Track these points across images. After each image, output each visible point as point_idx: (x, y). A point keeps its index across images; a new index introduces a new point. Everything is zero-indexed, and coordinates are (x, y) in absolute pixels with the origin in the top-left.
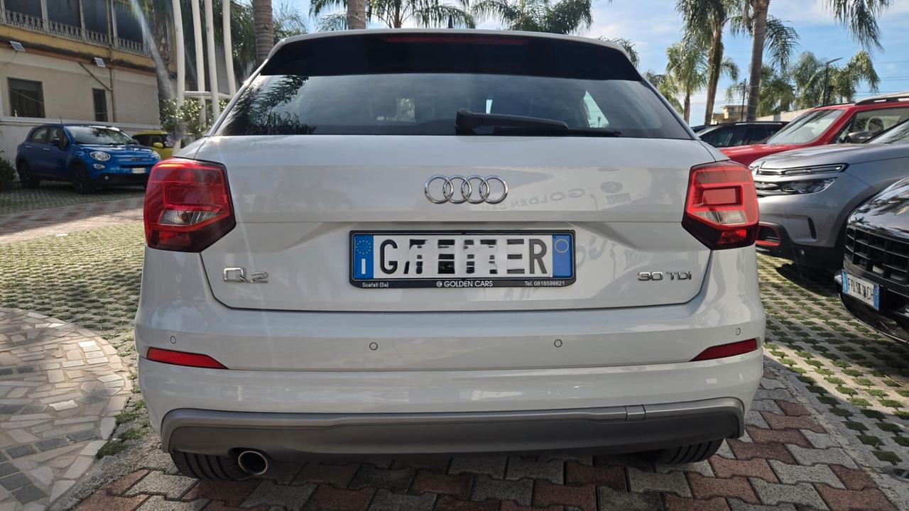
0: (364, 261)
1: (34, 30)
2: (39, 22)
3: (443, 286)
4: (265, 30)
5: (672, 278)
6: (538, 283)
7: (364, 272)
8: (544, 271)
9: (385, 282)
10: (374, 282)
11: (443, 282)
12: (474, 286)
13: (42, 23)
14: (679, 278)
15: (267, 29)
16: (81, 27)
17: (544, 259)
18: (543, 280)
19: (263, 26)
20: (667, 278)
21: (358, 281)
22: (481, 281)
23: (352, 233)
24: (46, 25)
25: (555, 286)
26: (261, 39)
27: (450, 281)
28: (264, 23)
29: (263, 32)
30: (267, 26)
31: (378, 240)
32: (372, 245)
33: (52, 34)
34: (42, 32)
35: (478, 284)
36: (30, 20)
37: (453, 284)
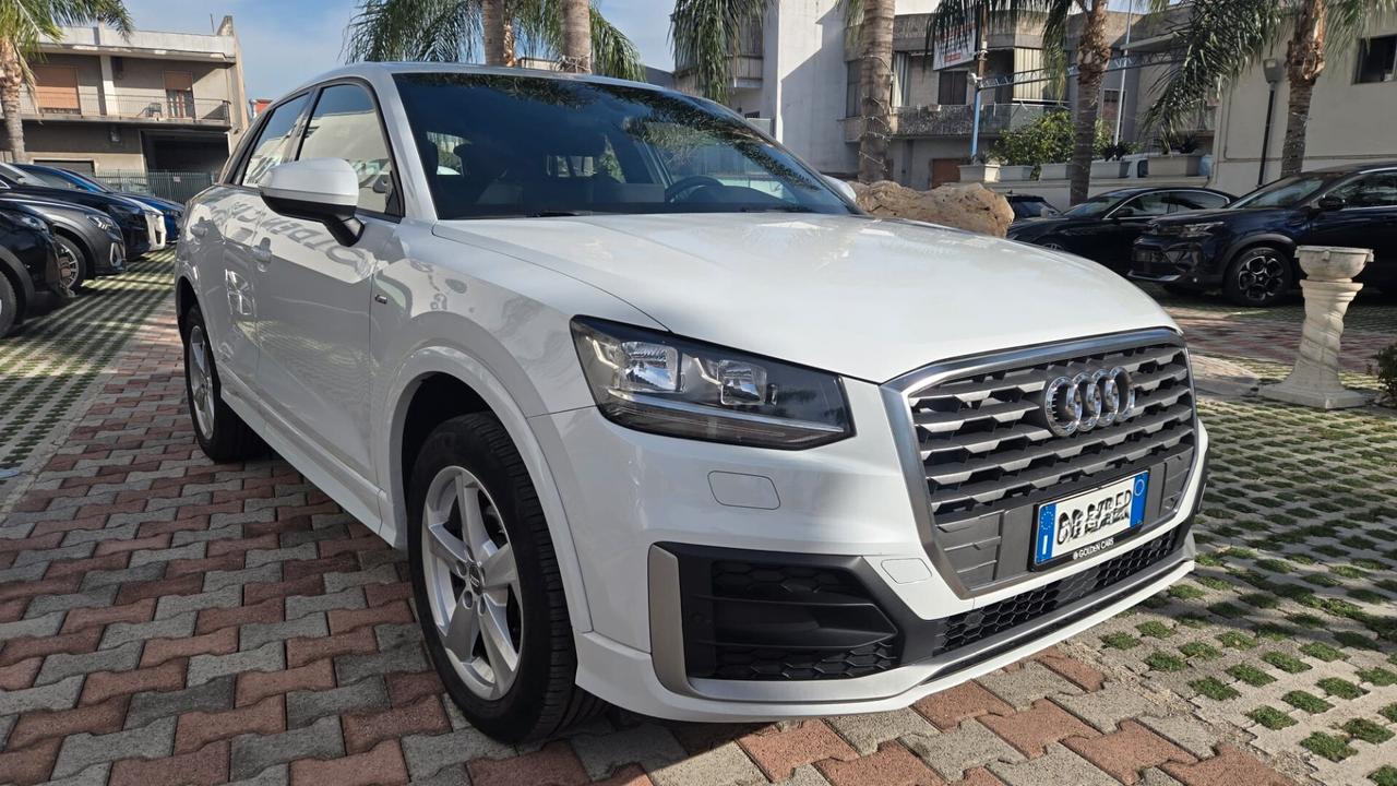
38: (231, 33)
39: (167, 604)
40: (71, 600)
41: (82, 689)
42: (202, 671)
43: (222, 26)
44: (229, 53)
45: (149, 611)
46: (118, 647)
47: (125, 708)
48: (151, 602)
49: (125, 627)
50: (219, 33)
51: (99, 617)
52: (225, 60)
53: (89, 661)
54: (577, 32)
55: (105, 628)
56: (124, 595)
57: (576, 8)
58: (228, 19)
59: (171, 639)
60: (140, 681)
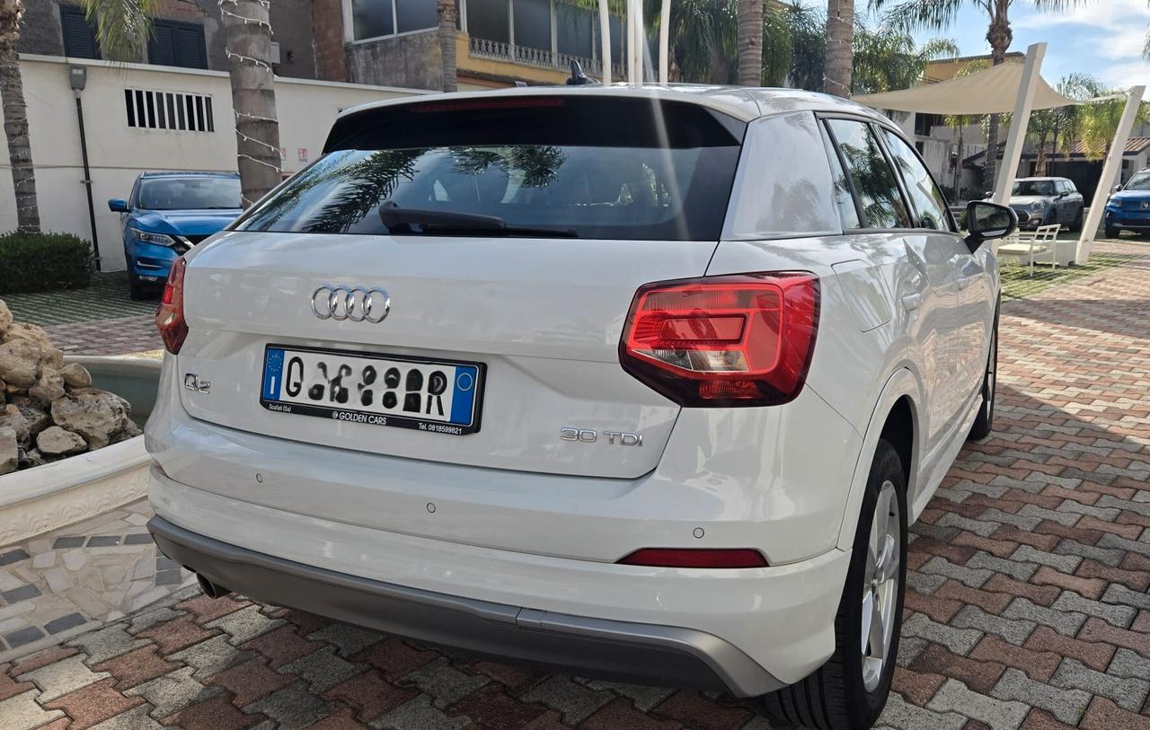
0: (273, 378)
1: (542, 67)
2: (547, 56)
3: (338, 418)
4: (751, 46)
5: (612, 441)
6: (433, 427)
7: (272, 392)
8: (441, 413)
9: (288, 406)
10: (279, 405)
11: (339, 413)
12: (368, 422)
13: (550, 56)
14: (623, 443)
15: (752, 43)
16: (592, 57)
17: (442, 396)
18: (439, 425)
19: (748, 41)
20: (603, 441)
21: (268, 401)
22: (375, 416)
23: (268, 345)
24: (554, 60)
25: (451, 433)
26: (745, 58)
27: (345, 412)
28: (750, 37)
29: (748, 49)
30: (754, 40)
31: (289, 355)
32: (282, 362)
33: (561, 70)
34: (549, 68)
35: (372, 420)
36: (539, 54)
37: (348, 417)
39: (1069, 521)
40: (1133, 546)
41: (1134, 495)
42: (1071, 483)
45: (1083, 521)
46: (1109, 507)
47: (1115, 482)
48: (1079, 526)
49: (1100, 516)
51: (1116, 528)
53: (1126, 505)
55: (1114, 521)
56: (1095, 538)
59: (1078, 502)
60: (1104, 489)
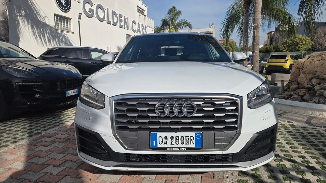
38: (213, 27)
43: (211, 26)
44: (212, 31)
50: (211, 27)
52: (211, 33)
54: (257, 18)
57: (257, 12)
58: (213, 24)
